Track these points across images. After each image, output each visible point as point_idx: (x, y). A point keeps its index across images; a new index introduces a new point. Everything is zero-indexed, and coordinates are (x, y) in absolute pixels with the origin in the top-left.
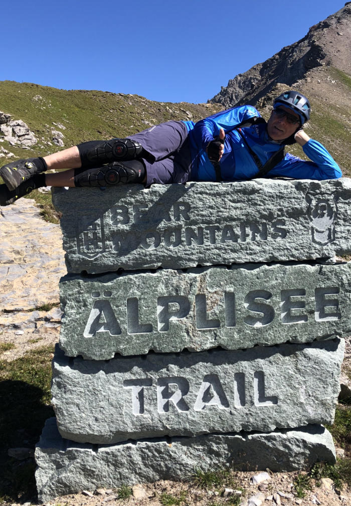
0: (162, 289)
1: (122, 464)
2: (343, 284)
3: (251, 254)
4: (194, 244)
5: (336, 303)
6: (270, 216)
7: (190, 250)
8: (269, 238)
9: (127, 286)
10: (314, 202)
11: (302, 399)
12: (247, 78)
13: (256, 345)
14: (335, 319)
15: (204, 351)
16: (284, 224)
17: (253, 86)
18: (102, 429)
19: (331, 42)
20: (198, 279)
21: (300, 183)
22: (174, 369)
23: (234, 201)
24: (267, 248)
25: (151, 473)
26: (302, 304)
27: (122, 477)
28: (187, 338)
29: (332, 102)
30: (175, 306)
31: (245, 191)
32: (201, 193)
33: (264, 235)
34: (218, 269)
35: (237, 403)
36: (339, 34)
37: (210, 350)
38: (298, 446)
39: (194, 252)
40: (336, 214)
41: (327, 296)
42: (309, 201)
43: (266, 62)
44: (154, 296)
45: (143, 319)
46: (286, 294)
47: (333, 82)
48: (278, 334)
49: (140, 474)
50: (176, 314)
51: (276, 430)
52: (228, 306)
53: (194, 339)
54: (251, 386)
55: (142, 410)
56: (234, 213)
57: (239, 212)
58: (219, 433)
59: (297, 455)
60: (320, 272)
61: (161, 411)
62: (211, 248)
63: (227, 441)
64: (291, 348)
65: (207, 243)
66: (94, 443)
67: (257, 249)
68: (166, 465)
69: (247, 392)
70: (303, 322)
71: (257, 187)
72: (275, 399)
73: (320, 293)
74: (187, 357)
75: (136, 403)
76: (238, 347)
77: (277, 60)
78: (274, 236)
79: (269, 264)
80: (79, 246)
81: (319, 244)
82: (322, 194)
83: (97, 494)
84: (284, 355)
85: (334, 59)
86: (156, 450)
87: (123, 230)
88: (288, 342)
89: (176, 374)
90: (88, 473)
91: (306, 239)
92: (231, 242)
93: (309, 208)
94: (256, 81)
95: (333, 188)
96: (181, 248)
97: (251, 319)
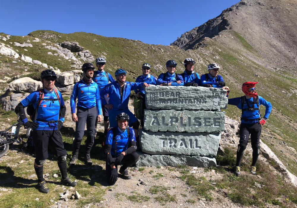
0: (171, 115)
1: (158, 160)
2: (221, 117)
3: (196, 107)
4: (180, 103)
5: (219, 122)
6: (202, 97)
7: (179, 105)
8: (201, 103)
9: (162, 113)
10: (215, 94)
11: (208, 148)
12: (190, 34)
13: (196, 132)
14: (219, 127)
15: (182, 132)
16: (206, 100)
17: (193, 37)
18: (153, 150)
19: (233, 18)
20: (181, 113)
21: (211, 89)
22: (173, 136)
23: (192, 92)
24: (201, 106)
25: (165, 164)
26: (209, 122)
27: (157, 164)
28: (177, 128)
29: (231, 47)
30: (174, 120)
31: (195, 90)
32: (183, 90)
33: (200, 102)
34: (187, 111)
35: (189, 147)
36: (237, 14)
37: (183, 132)
38: (206, 161)
39: (180, 105)
40: (221, 98)
41: (217, 120)
42: (213, 94)
43: (200, 26)
44: (169, 116)
45: (166, 122)
46: (205, 119)
47: (232, 37)
48: (202, 129)
49: (162, 163)
50: (174, 122)
51: (200, 156)
52: (189, 121)
53: (179, 129)
54: (194, 143)
55: (164, 146)
56: (192, 96)
57: (193, 95)
58: (184, 155)
59: (205, 163)
60: (215, 113)
61: (169, 147)
62: (186, 105)
63: (186, 157)
64: (205, 134)
65: (184, 103)
66: (151, 154)
67: (198, 106)
68: (169, 162)
69: (192, 144)
70: (209, 127)
71: (199, 89)
72: (200, 147)
73: (215, 119)
74: (177, 133)
75: (162, 144)
76: (191, 132)
77: (205, 26)
78: (203, 103)
79: (201, 110)
80: (151, 102)
81: (216, 106)
82: (217, 92)
83: (151, 166)
84: (203, 136)
85: (233, 26)
86: (167, 157)
87: (162, 98)
88: (205, 132)
89: (173, 138)
90: (149, 161)
91: (212, 104)
92: (191, 104)
93: (213, 96)
94: (195, 35)
95: (220, 91)
96: (177, 104)
97: (195, 125)
